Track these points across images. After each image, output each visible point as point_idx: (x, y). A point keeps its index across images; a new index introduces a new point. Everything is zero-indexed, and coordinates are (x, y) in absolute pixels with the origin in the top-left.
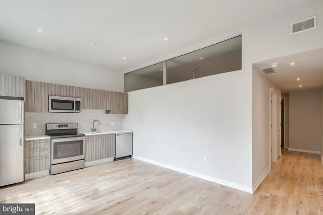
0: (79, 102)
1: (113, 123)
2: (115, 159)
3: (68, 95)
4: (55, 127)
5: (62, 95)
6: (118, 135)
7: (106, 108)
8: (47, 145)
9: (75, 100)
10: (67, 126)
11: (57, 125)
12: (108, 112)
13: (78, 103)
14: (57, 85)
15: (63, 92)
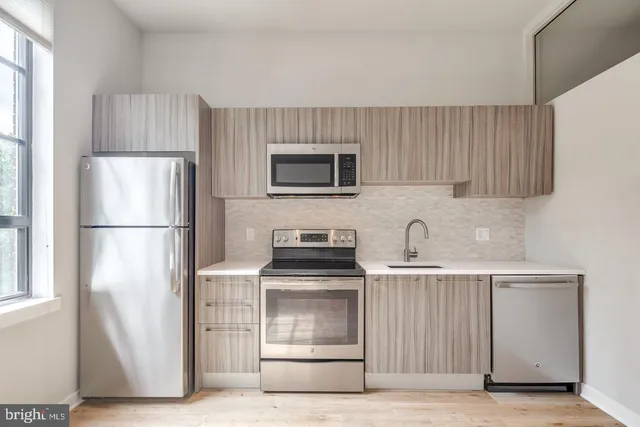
0: (353, 157)
1: (483, 235)
2: (489, 385)
3: (318, 137)
4: (294, 240)
5: (302, 137)
6: (505, 284)
7: (451, 174)
8: (249, 295)
9: (336, 150)
10: (323, 237)
11: (298, 233)
12: (460, 190)
13: (348, 162)
14: (289, 109)
15: (306, 129)
